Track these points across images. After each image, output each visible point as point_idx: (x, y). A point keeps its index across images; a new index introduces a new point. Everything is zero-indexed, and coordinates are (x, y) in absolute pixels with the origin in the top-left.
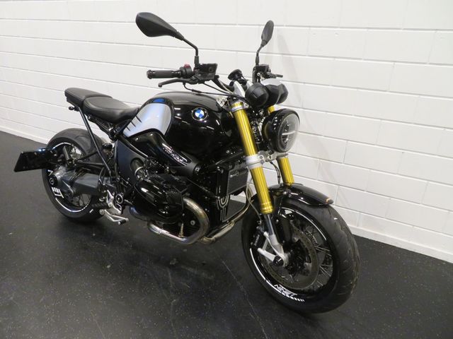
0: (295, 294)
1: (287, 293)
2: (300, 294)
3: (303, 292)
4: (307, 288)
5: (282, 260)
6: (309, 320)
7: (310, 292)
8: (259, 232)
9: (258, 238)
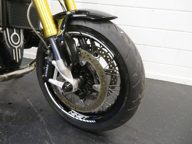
0: (86, 117)
1: (80, 117)
2: (91, 116)
3: (94, 114)
4: (96, 110)
5: (71, 85)
6: (100, 137)
7: (100, 113)
8: (48, 62)
9: (47, 68)
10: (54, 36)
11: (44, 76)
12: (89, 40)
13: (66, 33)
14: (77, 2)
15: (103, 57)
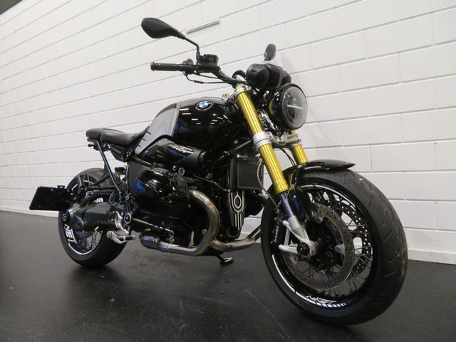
0: (332, 301)
1: (323, 303)
5: (307, 246)
8: (278, 223)
9: (277, 230)
10: (286, 191)
11: (274, 242)
12: (325, 193)
13: (298, 188)
14: (306, 148)
15: (347, 214)
